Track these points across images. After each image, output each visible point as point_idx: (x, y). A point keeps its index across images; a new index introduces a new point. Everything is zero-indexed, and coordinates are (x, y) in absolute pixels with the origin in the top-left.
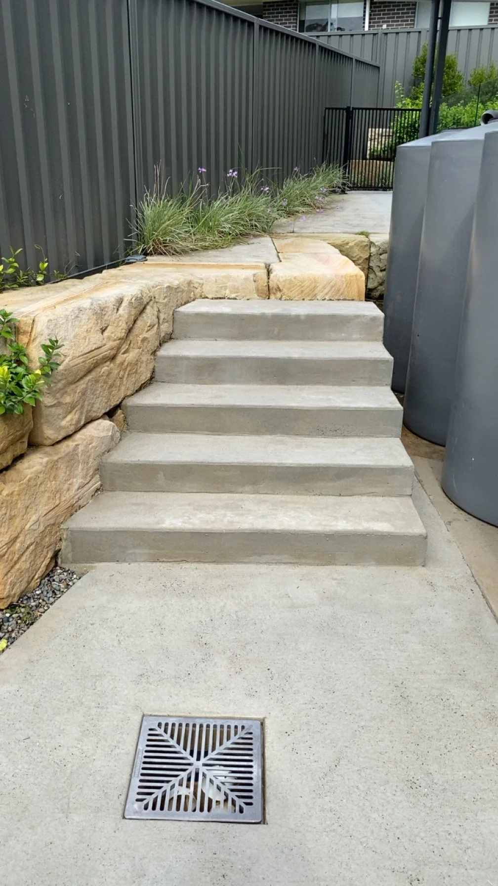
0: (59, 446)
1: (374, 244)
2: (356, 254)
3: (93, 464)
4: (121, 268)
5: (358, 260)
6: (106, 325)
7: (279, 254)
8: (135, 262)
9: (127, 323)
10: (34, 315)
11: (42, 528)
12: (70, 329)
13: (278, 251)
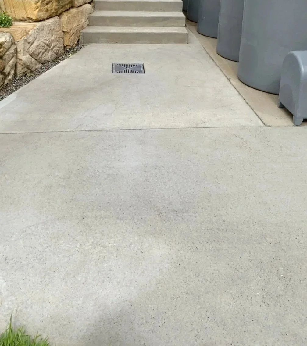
0: (79, 8)
3: (87, 16)
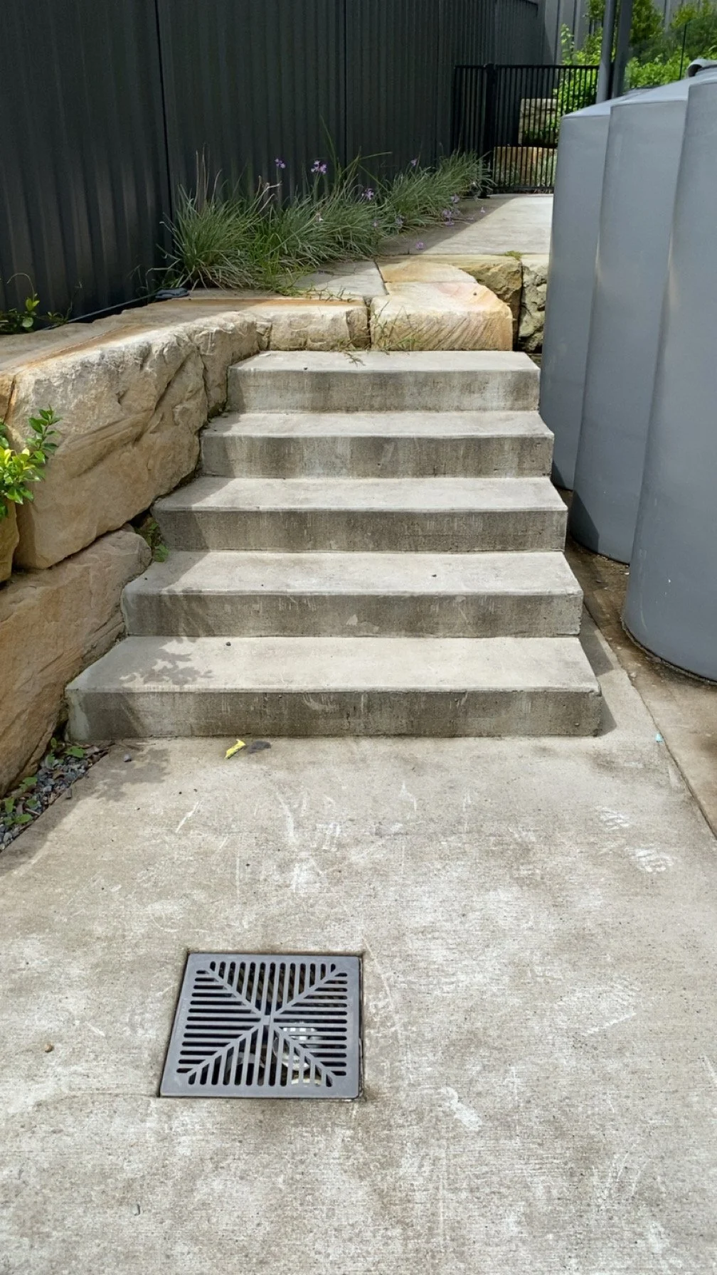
0: (61, 569)
1: (528, 268)
2: (500, 286)
4: (150, 306)
5: (506, 293)
6: (124, 389)
7: (386, 284)
8: (170, 298)
9: (156, 387)
10: (14, 374)
11: (37, 690)
12: (71, 396)
13: (385, 280)
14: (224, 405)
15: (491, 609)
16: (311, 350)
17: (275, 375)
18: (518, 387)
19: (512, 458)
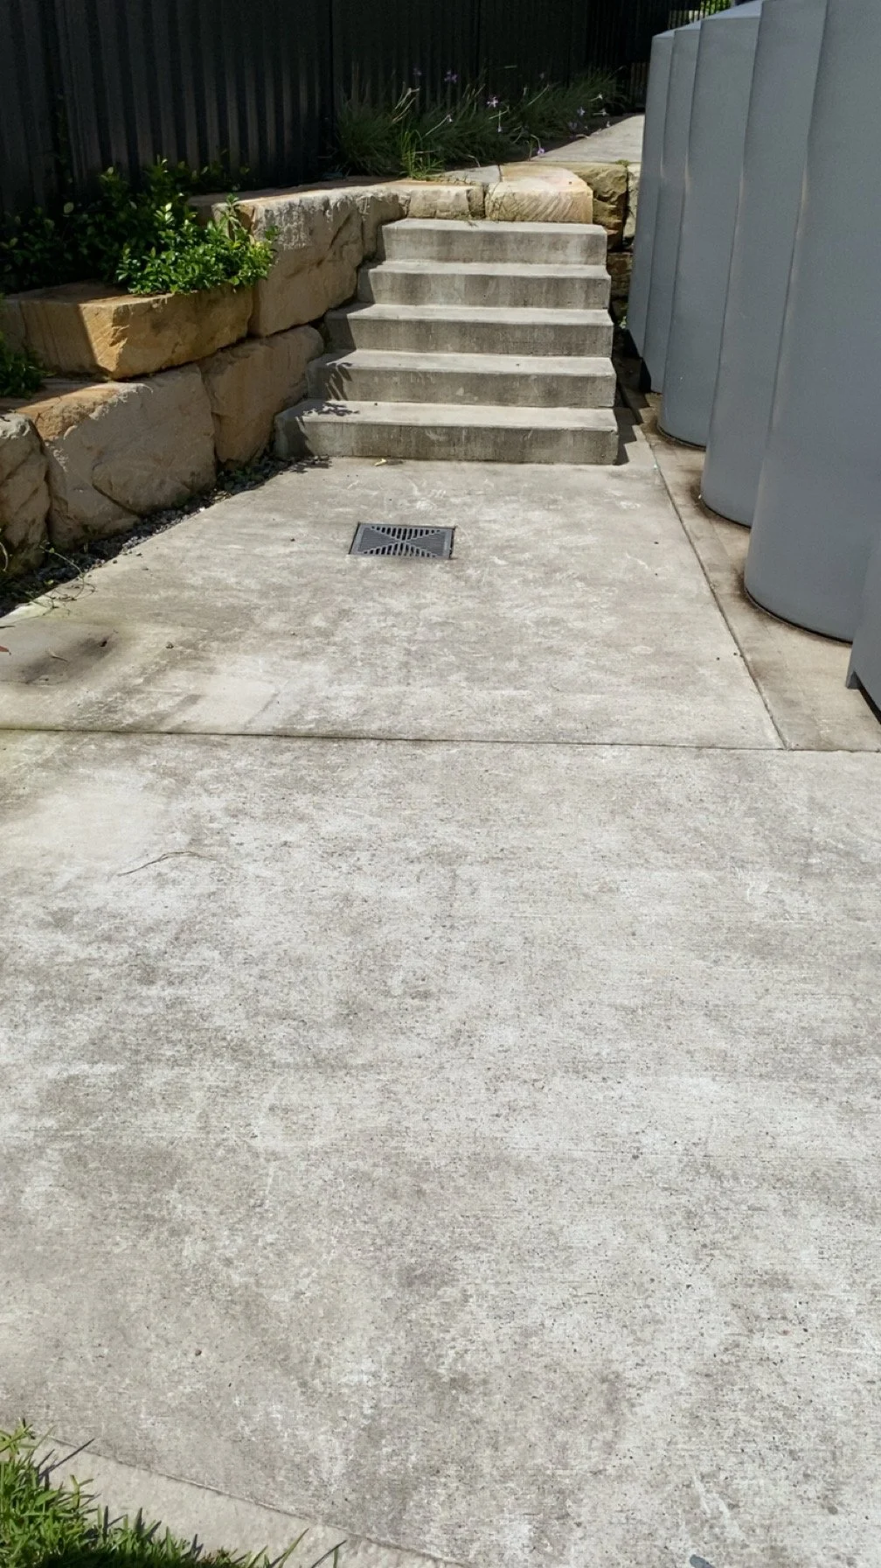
0: (273, 340)
1: (630, 174)
3: (301, 366)
6: (314, 226)
7: (502, 177)
9: (333, 229)
10: (253, 207)
12: (284, 223)
13: (502, 174)
14: (374, 254)
15: (554, 385)
16: (439, 218)
17: (412, 232)
18: (591, 245)
19: (580, 295)
